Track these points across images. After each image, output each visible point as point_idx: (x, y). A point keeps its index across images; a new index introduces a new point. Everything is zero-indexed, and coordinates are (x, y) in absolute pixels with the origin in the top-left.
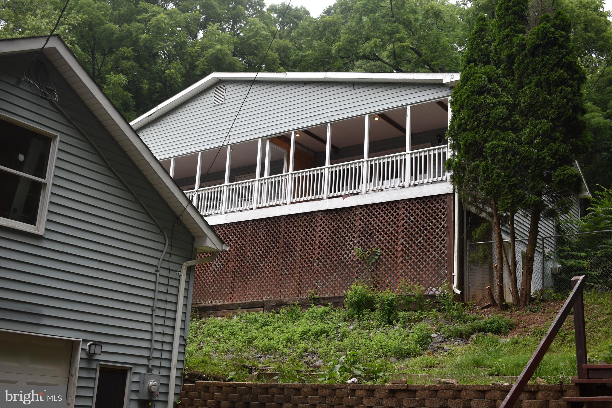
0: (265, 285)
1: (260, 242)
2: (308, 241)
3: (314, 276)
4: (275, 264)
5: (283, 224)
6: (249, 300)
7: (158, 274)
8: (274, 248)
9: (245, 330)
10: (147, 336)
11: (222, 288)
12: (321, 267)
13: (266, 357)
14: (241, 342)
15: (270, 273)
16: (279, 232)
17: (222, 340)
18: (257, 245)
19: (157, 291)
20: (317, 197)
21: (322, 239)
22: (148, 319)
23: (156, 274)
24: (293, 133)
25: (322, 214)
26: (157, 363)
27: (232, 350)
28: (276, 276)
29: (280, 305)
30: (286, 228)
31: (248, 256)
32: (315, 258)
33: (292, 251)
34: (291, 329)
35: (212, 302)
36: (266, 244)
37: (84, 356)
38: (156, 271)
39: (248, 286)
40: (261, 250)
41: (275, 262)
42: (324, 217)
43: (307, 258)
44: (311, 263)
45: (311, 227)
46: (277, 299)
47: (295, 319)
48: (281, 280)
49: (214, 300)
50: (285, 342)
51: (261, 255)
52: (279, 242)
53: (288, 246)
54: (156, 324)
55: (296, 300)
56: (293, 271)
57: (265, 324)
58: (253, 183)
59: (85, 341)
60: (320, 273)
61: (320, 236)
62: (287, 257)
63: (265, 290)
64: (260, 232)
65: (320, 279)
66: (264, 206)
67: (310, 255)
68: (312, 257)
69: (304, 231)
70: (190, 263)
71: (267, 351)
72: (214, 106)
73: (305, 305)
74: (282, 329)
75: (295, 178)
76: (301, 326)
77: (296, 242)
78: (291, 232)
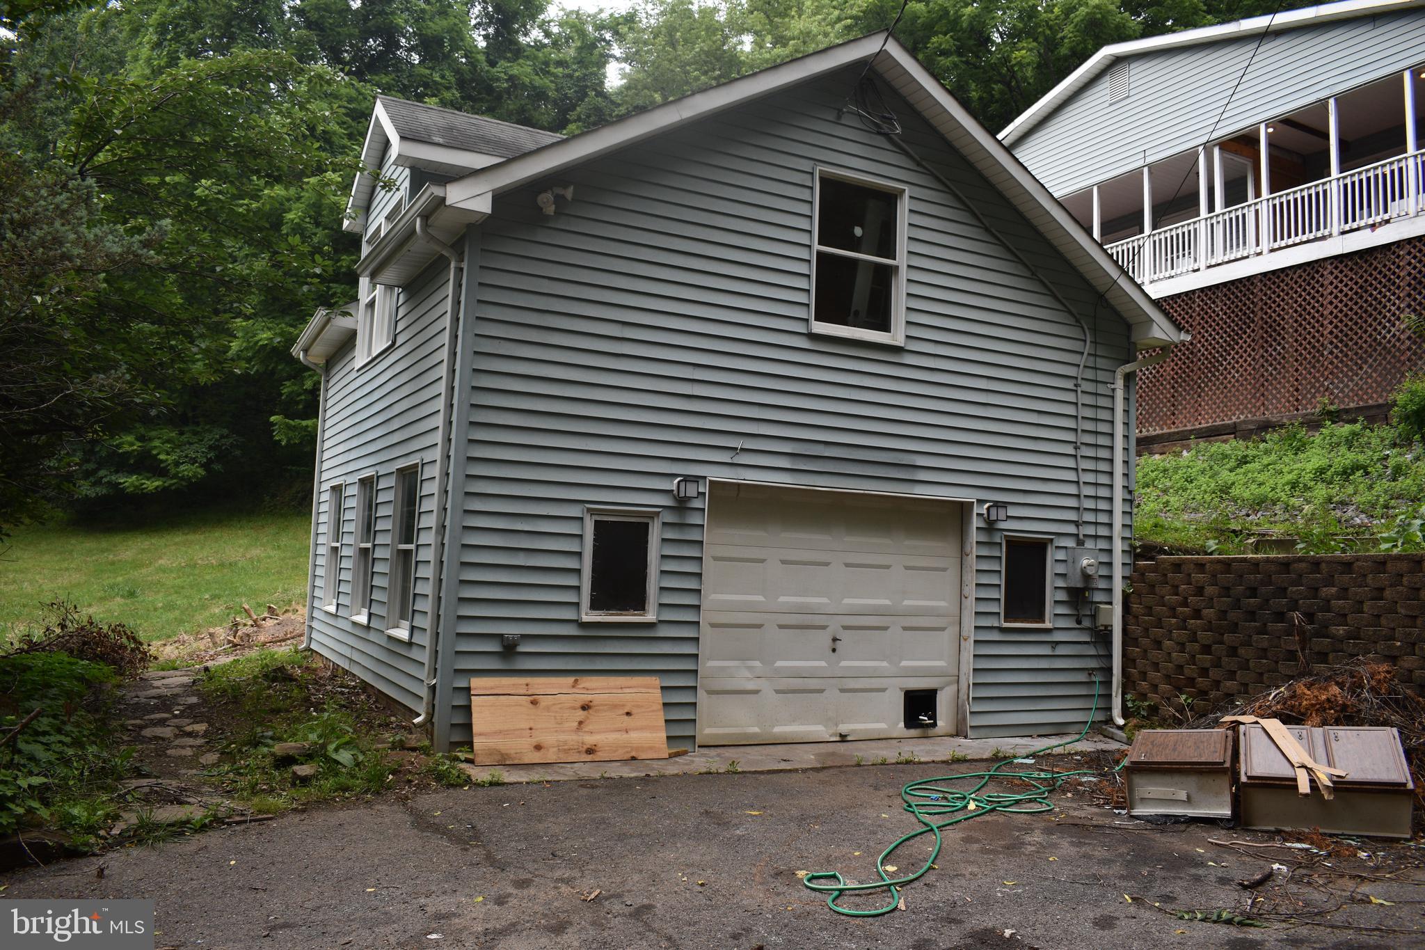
0: (1234, 396)
1: (1218, 324)
2: (1309, 313)
3: (1326, 373)
4: (1249, 359)
5: (1258, 289)
6: (1208, 422)
7: (1079, 390)
8: (1245, 333)
9: (1210, 473)
10: (1072, 490)
11: (1158, 406)
12: (1337, 357)
13: (1259, 515)
14: (1205, 492)
15: (1242, 375)
16: (1253, 303)
17: (1171, 491)
18: (1214, 330)
19: (1080, 418)
20: (1319, 234)
21: (1336, 307)
22: (1070, 463)
23: (1076, 391)
24: (1262, 127)
25: (1332, 264)
26: (1090, 530)
27: (1193, 505)
28: (1254, 378)
29: (1266, 426)
30: (1265, 295)
31: (1200, 351)
32: (1326, 342)
33: (1279, 334)
34: (1295, 466)
35: (1141, 432)
36: (1229, 327)
37: (982, 525)
38: (1076, 385)
39: (1204, 400)
40: (1222, 337)
41: (1250, 355)
42: (1336, 268)
43: (1309, 343)
44: (1318, 351)
45: (1313, 288)
46: (1259, 417)
47: (1298, 449)
48: (1263, 385)
49: (1144, 427)
50: (1287, 488)
51: (1222, 347)
52: (1253, 321)
53: (1271, 326)
54: (1083, 470)
55: (1295, 417)
56: (1284, 367)
57: (1243, 461)
58: (1197, 226)
59: (980, 502)
60: (1337, 367)
61: (1331, 303)
62: (1271, 346)
63: (1234, 405)
64: (1217, 306)
65: (1338, 378)
66: (1220, 262)
67: (1314, 337)
68: (1318, 341)
69: (1300, 296)
70: (1128, 368)
71: (1258, 504)
72: (1111, 105)
73: (1314, 424)
74: (1278, 467)
75: (1274, 206)
76: (1314, 459)
77: (1286, 317)
78: (1274, 302)
